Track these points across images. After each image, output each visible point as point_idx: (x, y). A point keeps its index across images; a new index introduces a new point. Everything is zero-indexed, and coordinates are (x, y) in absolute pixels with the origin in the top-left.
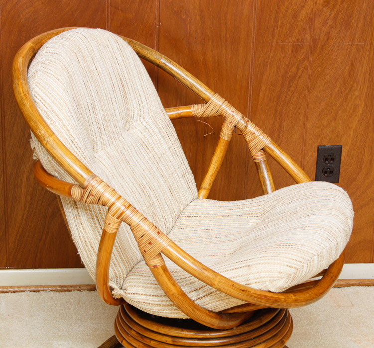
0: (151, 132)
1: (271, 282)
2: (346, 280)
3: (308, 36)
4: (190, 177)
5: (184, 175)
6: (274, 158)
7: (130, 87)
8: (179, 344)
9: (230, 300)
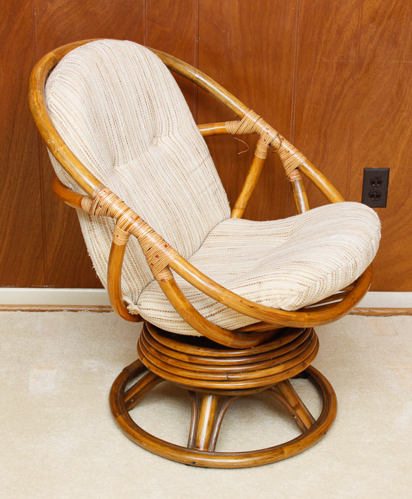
0: (181, 148)
1: (283, 299)
2: (393, 309)
3: (353, 53)
4: (223, 196)
5: (215, 194)
6: (309, 178)
7: (158, 101)
8: (196, 362)
9: (242, 318)
